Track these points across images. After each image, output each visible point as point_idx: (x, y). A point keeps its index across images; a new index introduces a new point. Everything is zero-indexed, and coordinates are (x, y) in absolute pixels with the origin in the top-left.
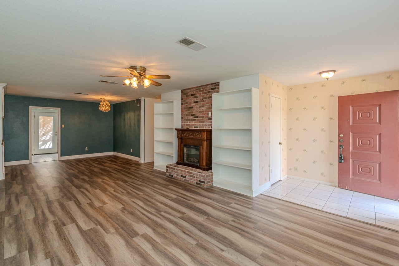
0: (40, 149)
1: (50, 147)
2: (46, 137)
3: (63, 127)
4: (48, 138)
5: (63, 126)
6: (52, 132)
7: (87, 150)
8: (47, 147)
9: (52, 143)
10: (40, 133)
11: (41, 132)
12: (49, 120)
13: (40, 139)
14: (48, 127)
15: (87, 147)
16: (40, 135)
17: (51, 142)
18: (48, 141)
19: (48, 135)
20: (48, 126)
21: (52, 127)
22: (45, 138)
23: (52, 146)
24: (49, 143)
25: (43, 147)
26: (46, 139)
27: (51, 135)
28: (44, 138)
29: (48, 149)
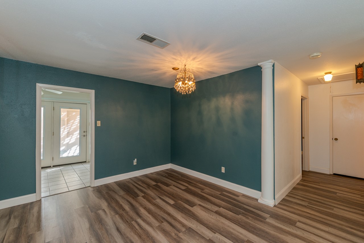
0: (62, 157)
1: (75, 154)
2: (70, 139)
3: (100, 125)
4: (73, 140)
5: (99, 123)
6: (78, 132)
7: (136, 164)
8: (70, 155)
9: (79, 147)
10: (62, 134)
11: (63, 132)
12: (74, 114)
13: (61, 142)
14: (73, 125)
15: (136, 159)
16: (62, 136)
17: (77, 146)
18: (73, 144)
19: (73, 137)
20: (73, 123)
21: (79, 125)
22: (69, 141)
23: (78, 152)
24: (74, 148)
25: (65, 155)
26: (70, 143)
27: (77, 136)
28: (67, 141)
29: (73, 157)
